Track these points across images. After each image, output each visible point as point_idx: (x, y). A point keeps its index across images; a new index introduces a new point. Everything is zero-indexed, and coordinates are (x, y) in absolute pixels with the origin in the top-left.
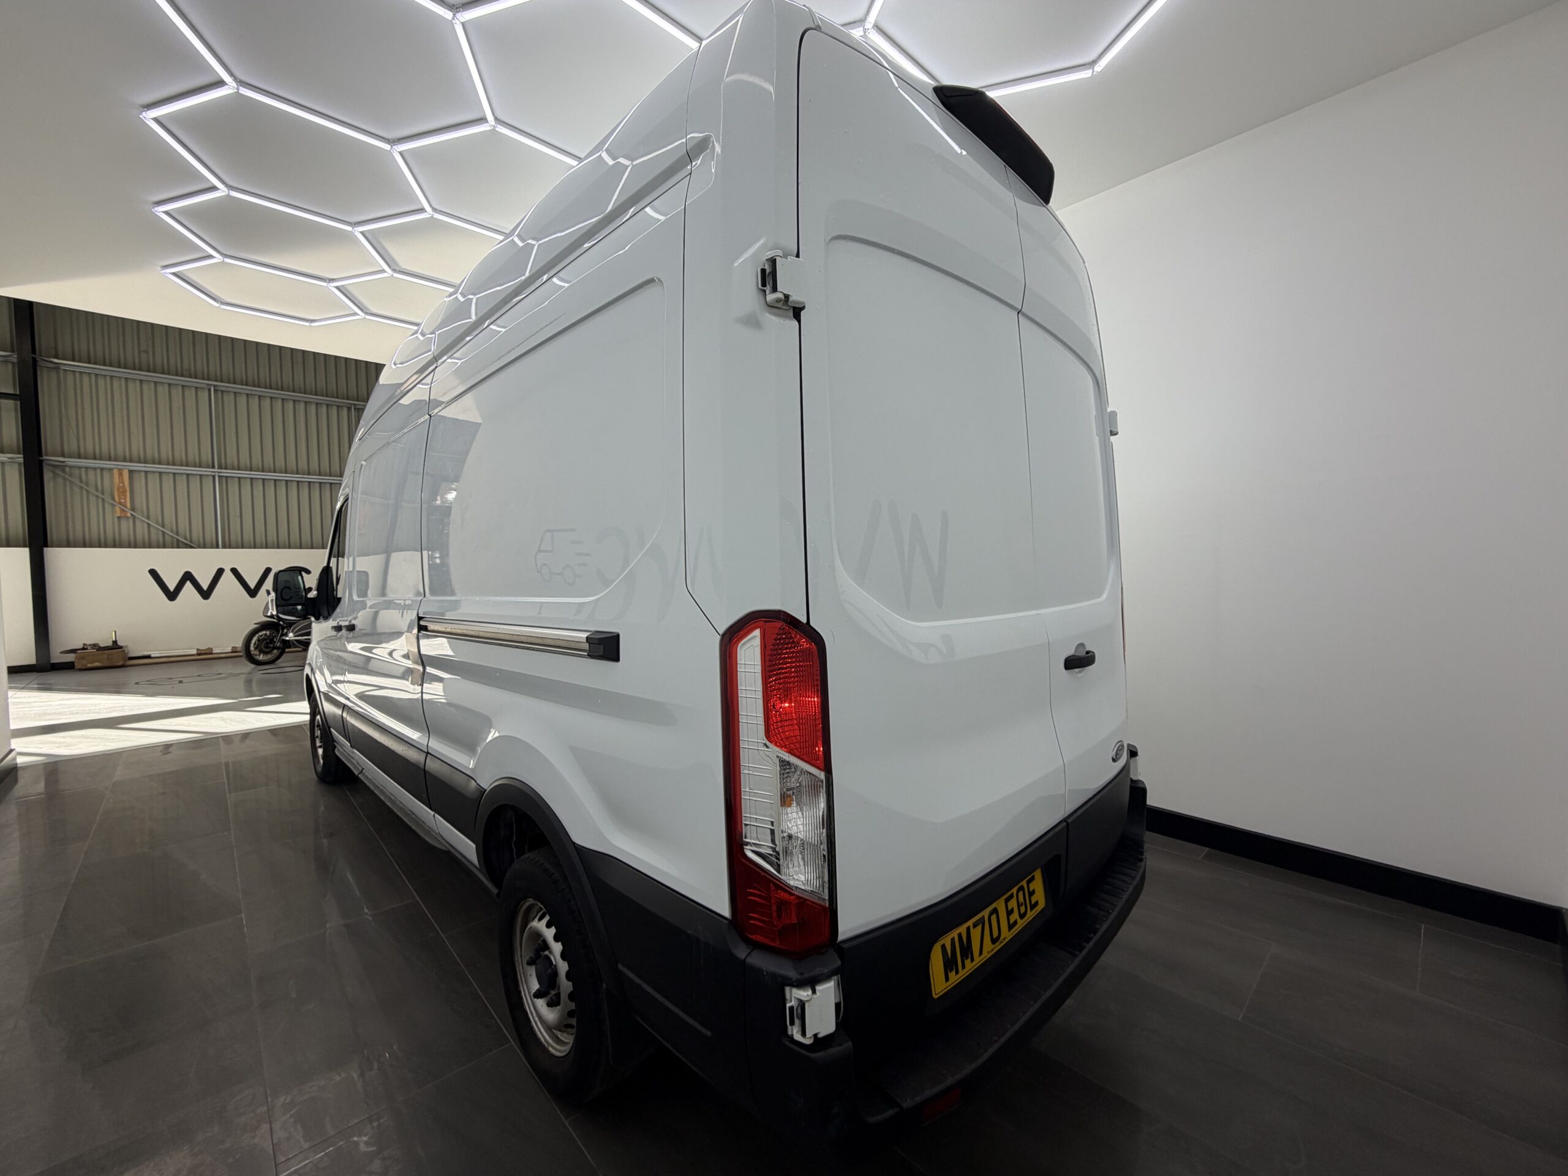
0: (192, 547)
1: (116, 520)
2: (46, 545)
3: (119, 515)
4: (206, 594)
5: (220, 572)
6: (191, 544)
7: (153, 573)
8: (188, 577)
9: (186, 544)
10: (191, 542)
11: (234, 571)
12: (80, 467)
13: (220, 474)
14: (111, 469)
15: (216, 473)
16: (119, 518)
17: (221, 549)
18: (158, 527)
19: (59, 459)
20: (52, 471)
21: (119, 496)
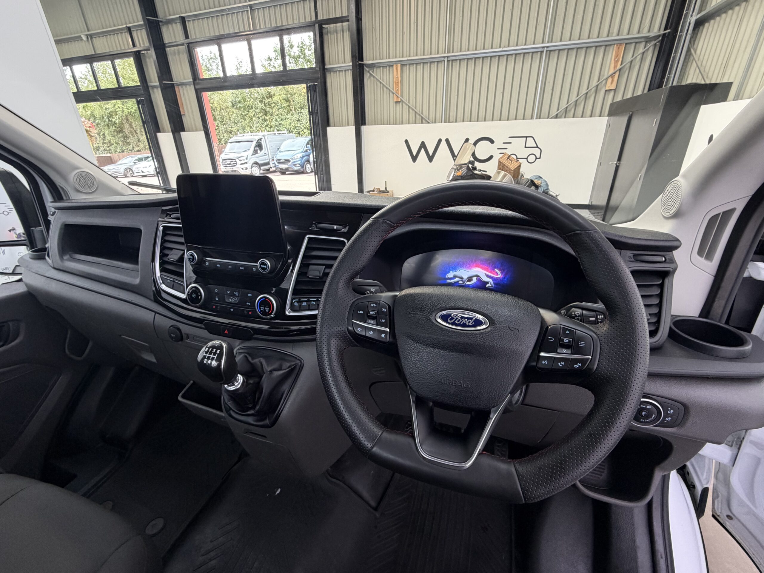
0: (429, 123)
1: (394, 103)
2: (364, 123)
3: (395, 101)
4: (431, 158)
5: (440, 141)
6: (428, 120)
7: (406, 141)
8: (423, 145)
9: (426, 121)
10: (429, 119)
11: (447, 141)
12: (380, 67)
13: (448, 59)
14: (393, 66)
15: (446, 58)
16: (396, 102)
17: (443, 124)
18: (413, 108)
19: (370, 62)
20: (369, 72)
21: (396, 86)
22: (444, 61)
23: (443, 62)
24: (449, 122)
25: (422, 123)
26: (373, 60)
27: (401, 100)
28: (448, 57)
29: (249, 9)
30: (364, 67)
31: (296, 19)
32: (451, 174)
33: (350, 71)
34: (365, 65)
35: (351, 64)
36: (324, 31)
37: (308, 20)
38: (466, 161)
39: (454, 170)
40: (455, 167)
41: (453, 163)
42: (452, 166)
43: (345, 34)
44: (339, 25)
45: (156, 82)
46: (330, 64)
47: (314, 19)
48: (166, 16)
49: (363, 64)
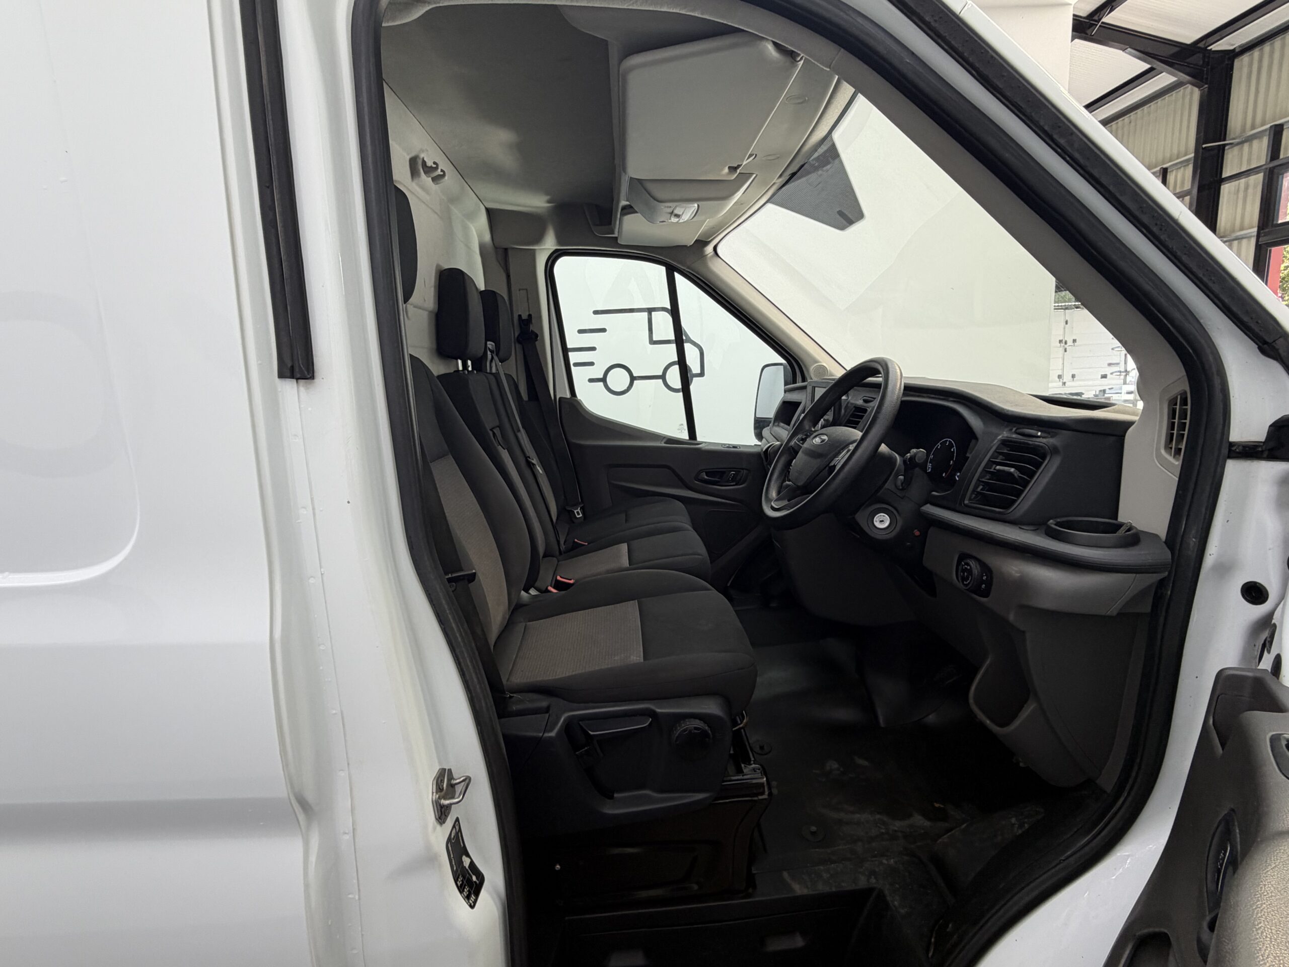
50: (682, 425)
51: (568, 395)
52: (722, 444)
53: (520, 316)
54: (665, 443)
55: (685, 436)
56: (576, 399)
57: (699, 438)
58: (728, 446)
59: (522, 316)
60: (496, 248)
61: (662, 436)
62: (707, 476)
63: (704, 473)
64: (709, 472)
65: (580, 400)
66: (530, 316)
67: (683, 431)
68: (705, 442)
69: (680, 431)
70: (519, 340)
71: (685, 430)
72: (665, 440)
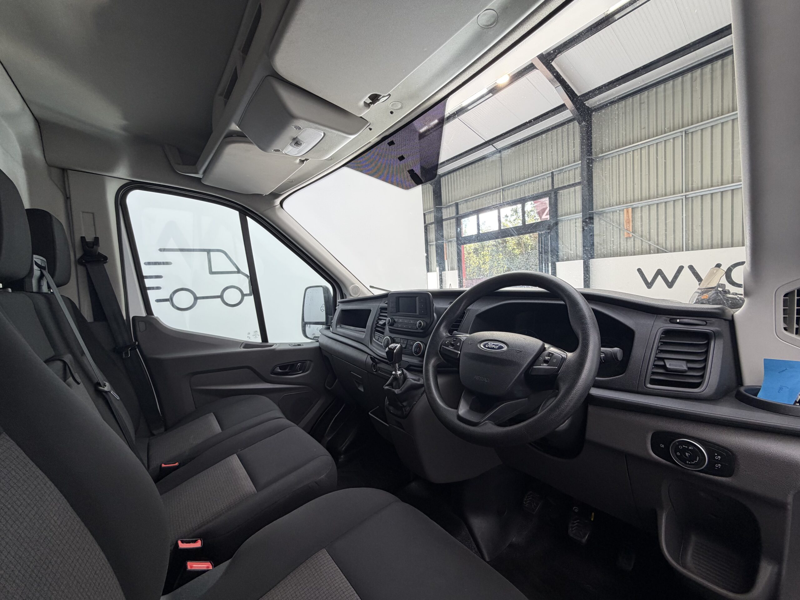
0: (666, 252)
1: (625, 238)
2: (592, 257)
4: (670, 285)
5: (681, 268)
7: (639, 270)
8: (659, 273)
9: (662, 251)
10: (666, 249)
11: (691, 268)
12: (610, 212)
13: (687, 197)
14: (623, 210)
15: (684, 196)
16: (627, 238)
17: (685, 252)
18: (646, 241)
19: (601, 210)
20: (598, 217)
21: (626, 225)
22: (682, 199)
23: (681, 201)
24: (692, 249)
25: (658, 252)
26: (603, 208)
27: (632, 235)
28: (686, 196)
29: (501, 191)
30: (594, 214)
31: (536, 191)
32: (695, 297)
33: (580, 219)
34: (595, 213)
35: (581, 213)
36: (558, 195)
37: (546, 189)
38: (715, 285)
39: (698, 294)
40: (700, 291)
41: (698, 287)
42: (696, 290)
43: (577, 194)
44: (572, 189)
45: (433, 242)
46: (562, 216)
47: (550, 188)
48: (446, 203)
49: (593, 213)
50: (256, 331)
51: (144, 314)
52: (290, 344)
53: (83, 239)
54: (244, 348)
55: (259, 340)
56: (153, 316)
57: (271, 340)
58: (294, 345)
59: (86, 238)
60: (50, 165)
61: (240, 342)
62: (280, 369)
63: (278, 367)
64: (281, 366)
65: (157, 317)
66: (97, 239)
67: (257, 336)
68: (276, 344)
69: (255, 337)
70: (80, 262)
71: (259, 335)
72: (243, 346)
